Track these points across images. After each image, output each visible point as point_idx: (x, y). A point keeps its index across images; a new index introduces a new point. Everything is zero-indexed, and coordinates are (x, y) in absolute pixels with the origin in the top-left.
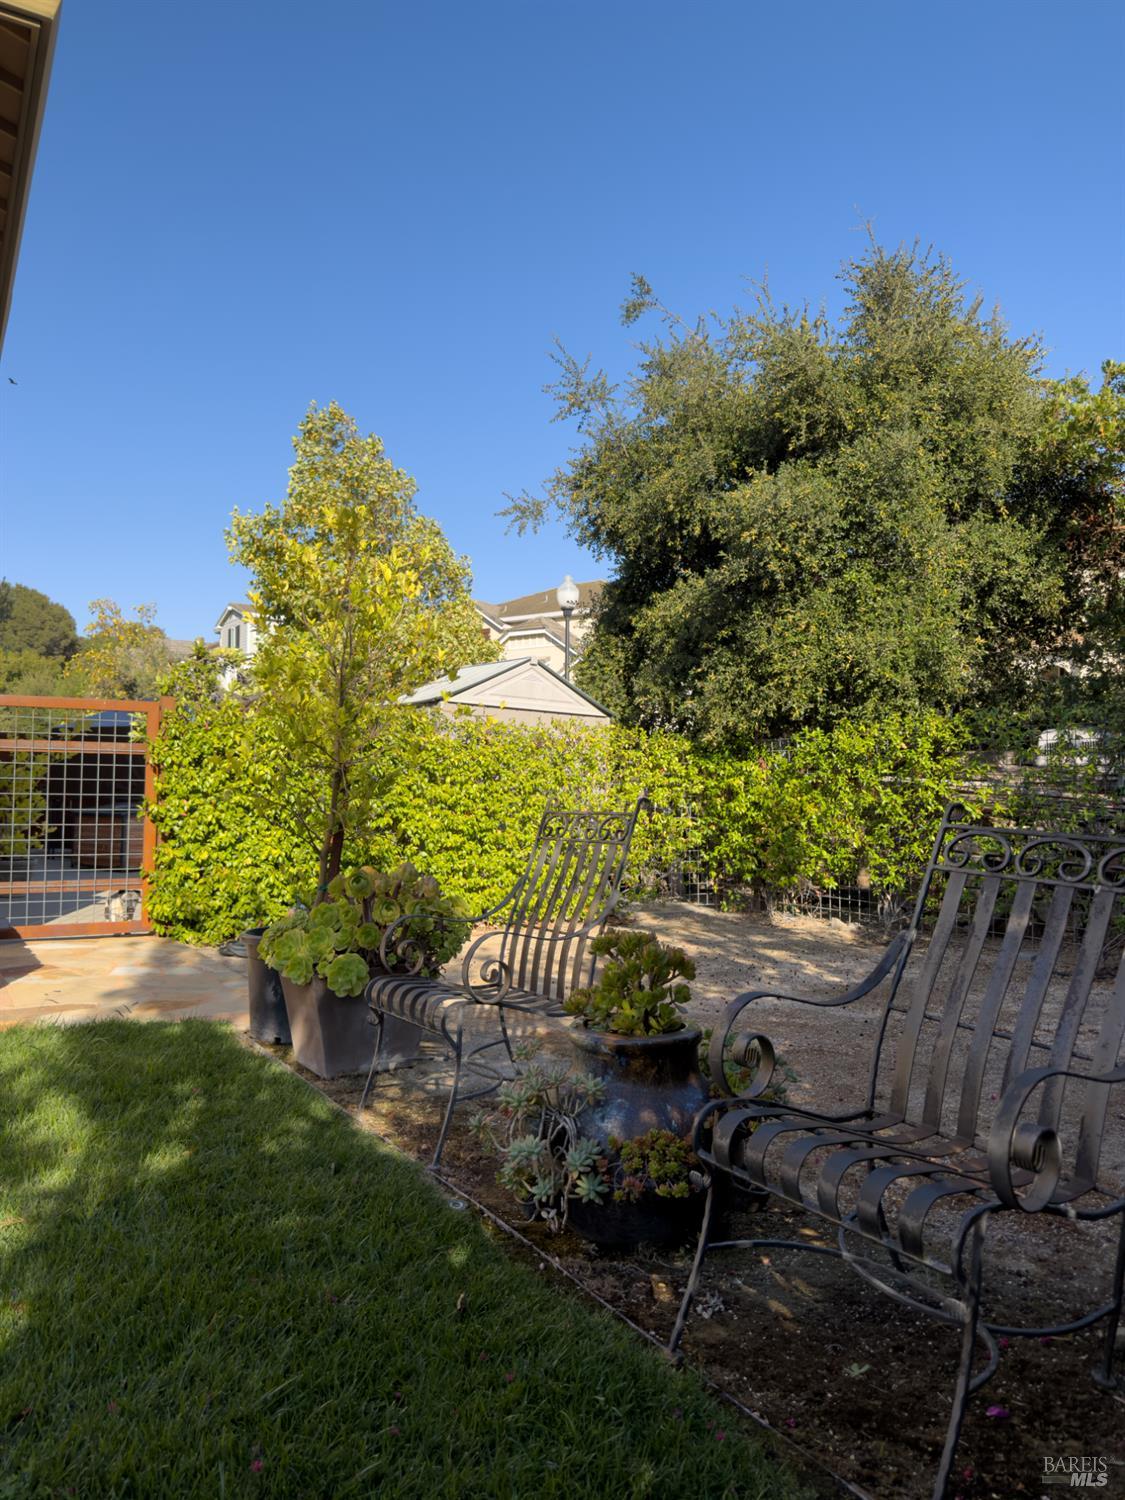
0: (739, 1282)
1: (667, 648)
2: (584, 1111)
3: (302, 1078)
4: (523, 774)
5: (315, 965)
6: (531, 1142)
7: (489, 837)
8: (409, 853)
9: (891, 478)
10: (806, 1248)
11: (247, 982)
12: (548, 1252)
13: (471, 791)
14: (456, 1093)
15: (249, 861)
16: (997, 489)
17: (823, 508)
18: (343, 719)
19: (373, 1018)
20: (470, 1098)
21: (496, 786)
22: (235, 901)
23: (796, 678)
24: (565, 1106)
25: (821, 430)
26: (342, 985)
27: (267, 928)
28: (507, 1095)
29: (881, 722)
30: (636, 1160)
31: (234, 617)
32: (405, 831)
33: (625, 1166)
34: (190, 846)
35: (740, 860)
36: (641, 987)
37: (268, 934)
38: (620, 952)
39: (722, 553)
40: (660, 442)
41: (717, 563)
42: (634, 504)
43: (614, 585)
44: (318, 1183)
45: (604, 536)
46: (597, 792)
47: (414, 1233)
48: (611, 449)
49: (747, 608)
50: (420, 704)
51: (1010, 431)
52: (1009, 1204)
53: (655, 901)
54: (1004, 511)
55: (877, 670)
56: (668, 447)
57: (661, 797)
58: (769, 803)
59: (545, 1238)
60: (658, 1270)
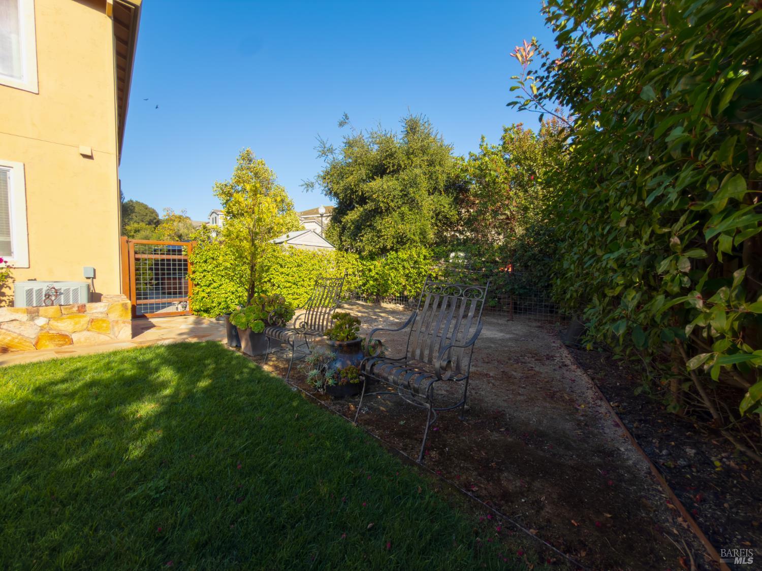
0: (372, 403)
1: (352, 228)
2: (330, 362)
3: (246, 356)
4: (309, 265)
5: (248, 324)
6: (315, 372)
7: (300, 284)
8: (275, 289)
9: (414, 182)
10: (390, 393)
11: (226, 329)
12: (321, 400)
13: (294, 270)
14: (293, 358)
15: (224, 292)
16: (441, 186)
17: (395, 189)
18: (253, 250)
19: (266, 338)
20: (297, 360)
21: (301, 268)
22: (220, 304)
23: (388, 237)
24: (325, 361)
25: (396, 167)
26: (256, 330)
27: (231, 313)
28: (308, 359)
29: (410, 250)
30: (345, 374)
31: (214, 214)
32: (273, 282)
33: (342, 376)
34: (204, 288)
35: (373, 289)
36: (346, 328)
37: (232, 315)
38: (340, 318)
39: (367, 200)
40: (349, 167)
41: (366, 203)
42: (342, 185)
43: (336, 208)
44: (252, 386)
45: (333, 194)
46: (331, 270)
47: (282, 398)
48: (335, 168)
49: (375, 217)
50: (277, 244)
51: (445, 170)
52: (440, 379)
53: (349, 301)
54: (443, 193)
55: (409, 235)
56: (351, 169)
57: (350, 271)
58: (381, 273)
59: (320, 396)
60: (351, 402)
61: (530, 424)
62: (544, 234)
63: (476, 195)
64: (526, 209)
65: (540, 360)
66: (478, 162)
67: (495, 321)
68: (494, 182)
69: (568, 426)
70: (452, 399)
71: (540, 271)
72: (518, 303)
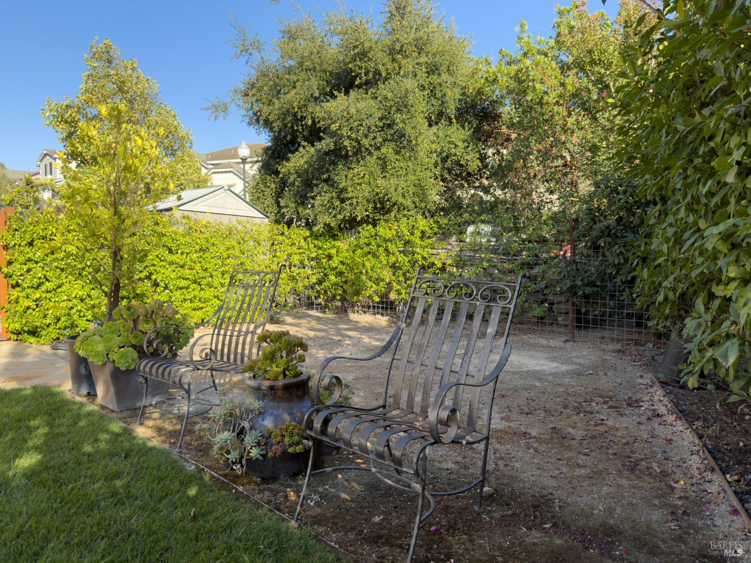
0: (327, 487)
1: (297, 183)
2: (253, 417)
3: (104, 412)
4: (222, 248)
5: (107, 355)
6: (226, 435)
7: (204, 282)
8: (159, 291)
9: (403, 103)
10: (358, 469)
11: (68, 364)
12: (236, 484)
13: (193, 258)
14: (188, 413)
15: (65, 298)
16: (452, 109)
17: (371, 116)
18: (116, 222)
19: (141, 380)
20: (196, 416)
21: (207, 255)
22: (59, 320)
23: (359, 201)
24: (244, 416)
25: (371, 75)
26: (124, 364)
27: (79, 335)
28: (214, 414)
29: (398, 222)
30: (279, 437)
31: (48, 157)
32: (156, 280)
33: (273, 441)
34: (29, 291)
35: (335, 289)
36: (282, 357)
37: (79, 339)
38: (271, 341)
39: (321, 134)
40: (289, 74)
41: (320, 139)
42: (277, 106)
43: (268, 148)
44: (115, 464)
45: (262, 122)
46: (262, 257)
47: (168, 483)
48: (264, 75)
49: (334, 163)
50: (161, 211)
51: (457, 82)
52: (437, 441)
53: (293, 311)
54: (454, 121)
55: (396, 197)
56: (293, 78)
57: (295, 259)
58: (348, 261)
59: (236, 478)
60: (290, 486)
61: (593, 514)
62: (625, 192)
63: (511, 126)
64: (594, 149)
65: (616, 407)
66: (515, 67)
67: (544, 342)
68: (541, 103)
69: (656, 516)
70: (465, 475)
71: (618, 255)
72: (583, 310)
